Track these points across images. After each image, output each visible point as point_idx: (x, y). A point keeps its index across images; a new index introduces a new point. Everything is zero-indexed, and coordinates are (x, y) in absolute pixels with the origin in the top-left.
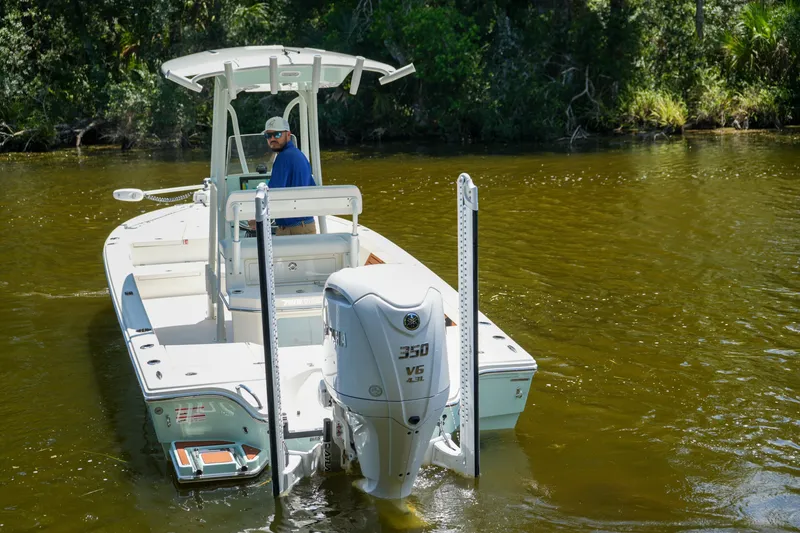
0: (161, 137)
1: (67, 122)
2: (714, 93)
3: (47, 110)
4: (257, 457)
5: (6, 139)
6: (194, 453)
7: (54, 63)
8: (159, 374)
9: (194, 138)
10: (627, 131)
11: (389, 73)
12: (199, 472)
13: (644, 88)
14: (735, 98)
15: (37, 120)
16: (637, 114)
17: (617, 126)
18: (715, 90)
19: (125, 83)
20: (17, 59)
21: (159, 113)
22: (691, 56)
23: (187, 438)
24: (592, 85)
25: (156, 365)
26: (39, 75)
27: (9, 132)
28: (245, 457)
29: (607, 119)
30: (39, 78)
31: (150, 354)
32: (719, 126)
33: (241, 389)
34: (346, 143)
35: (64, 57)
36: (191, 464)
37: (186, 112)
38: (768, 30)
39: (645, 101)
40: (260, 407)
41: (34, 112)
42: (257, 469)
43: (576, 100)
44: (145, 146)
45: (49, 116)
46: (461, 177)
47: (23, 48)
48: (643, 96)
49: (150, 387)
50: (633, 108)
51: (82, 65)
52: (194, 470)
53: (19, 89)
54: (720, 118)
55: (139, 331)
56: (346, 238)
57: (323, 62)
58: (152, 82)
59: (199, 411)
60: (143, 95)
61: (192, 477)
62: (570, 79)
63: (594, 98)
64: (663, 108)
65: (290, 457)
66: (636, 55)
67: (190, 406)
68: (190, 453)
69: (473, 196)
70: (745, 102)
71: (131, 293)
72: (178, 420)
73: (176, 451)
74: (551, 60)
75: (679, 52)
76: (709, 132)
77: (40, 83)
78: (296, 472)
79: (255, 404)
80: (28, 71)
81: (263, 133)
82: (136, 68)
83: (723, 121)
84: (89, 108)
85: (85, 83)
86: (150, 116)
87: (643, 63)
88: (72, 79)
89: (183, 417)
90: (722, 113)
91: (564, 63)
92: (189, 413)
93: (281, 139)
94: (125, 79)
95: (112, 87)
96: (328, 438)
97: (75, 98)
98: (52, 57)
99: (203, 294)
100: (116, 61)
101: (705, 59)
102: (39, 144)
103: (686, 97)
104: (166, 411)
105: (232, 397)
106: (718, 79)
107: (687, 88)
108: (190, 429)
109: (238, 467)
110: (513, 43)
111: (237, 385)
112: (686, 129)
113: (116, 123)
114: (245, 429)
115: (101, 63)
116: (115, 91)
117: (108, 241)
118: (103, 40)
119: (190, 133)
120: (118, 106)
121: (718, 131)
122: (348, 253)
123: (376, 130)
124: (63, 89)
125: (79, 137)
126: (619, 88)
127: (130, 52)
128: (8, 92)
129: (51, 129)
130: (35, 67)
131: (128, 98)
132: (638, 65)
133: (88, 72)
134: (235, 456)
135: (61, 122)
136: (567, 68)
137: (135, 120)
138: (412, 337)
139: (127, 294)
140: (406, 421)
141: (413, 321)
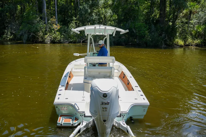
4: (77, 121)
8: (59, 98)
11: (123, 32)
13: (177, 38)
14: (193, 41)
18: (190, 40)
23: (63, 114)
25: (60, 96)
28: (74, 121)
31: (60, 92)
38: (200, 30)
40: (79, 109)
42: (76, 124)
49: (56, 102)
55: (62, 86)
61: (60, 125)
64: (180, 42)
65: (84, 123)
67: (66, 107)
68: (62, 118)
70: (195, 42)
73: (59, 117)
78: (84, 127)
83: (191, 45)
103: (184, 41)
104: (58, 108)
105: (74, 106)
106: (191, 38)
108: (64, 112)
109: (72, 124)
111: (74, 103)
112: (184, 46)
114: (76, 114)
134: (72, 120)
138: (105, 99)
139: (65, 76)
140: (102, 121)
141: (105, 95)
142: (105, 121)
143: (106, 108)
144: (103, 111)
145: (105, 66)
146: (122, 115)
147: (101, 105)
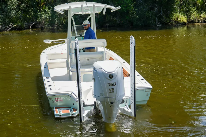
0: (52, 27)
1: (27, 23)
2: (195, 14)
3: (22, 20)
4: (76, 111)
5: (12, 27)
6: (60, 110)
7: (24, 7)
8: (51, 89)
9: (60, 27)
10: (172, 24)
11: (114, 9)
12: (60, 115)
13: (176, 13)
14: (200, 15)
15: (20, 22)
16: (174, 19)
17: (169, 23)
18: (195, 13)
19: (42, 13)
20: (15, 7)
21: (51, 20)
22: (189, 4)
23: (58, 106)
24: (162, 12)
25: (50, 87)
26: (20, 11)
27: (12, 25)
28: (73, 111)
29: (166, 21)
30: (20, 12)
31: (49, 84)
32: (196, 22)
33: (72, 93)
34: (99, 28)
35: (27, 6)
36: (58, 113)
37: (58, 20)
39: (176, 16)
40: (77, 98)
41: (19, 20)
42: (76, 115)
43: (158, 16)
44: (47, 29)
45: (23, 21)
46: (131, 37)
47: (16, 4)
48: (176, 15)
49: (48, 93)
50: (174, 18)
51: (31, 8)
52: (59, 115)
53: (15, 14)
54: (196, 20)
55: (47, 77)
56: (102, 53)
57: (95, 6)
58: (49, 12)
59: (62, 99)
60: (47, 16)
61: (59, 117)
62: (157, 11)
63: (163, 16)
64: (181, 18)
65: (85, 111)
66: (174, 4)
67: (59, 97)
69: (134, 42)
70: (203, 16)
71: (46, 67)
72: (56, 101)
73: (55, 110)
74: (152, 6)
75: (185, 3)
76: (193, 24)
77: (20, 13)
78: (87, 116)
79: (76, 97)
80: (18, 10)
81: (82, 25)
82: (45, 9)
83: (197, 21)
84: (33, 19)
85: (32, 13)
86: (49, 21)
87: (176, 6)
88: (28, 11)
89: (57, 101)
90: (197, 19)
91: (155, 6)
92: (59, 100)
93: (87, 26)
94: (42, 12)
95: (39, 14)
96: (95, 106)
97: (30, 17)
98: (23, 6)
99: (65, 67)
100: (40, 7)
101: (192, 5)
102: (20, 28)
103: (187, 15)
104: (52, 99)
105: (70, 95)
106: (195, 10)
107: (187, 13)
108: (59, 104)
109: (71, 114)
110: (142, 2)
111: (71, 92)
112: (187, 23)
113: (40, 23)
114: (73, 104)
115: (36, 8)
116: (39, 15)
117: (42, 53)
118: (37, 2)
119: (59, 25)
120: (40, 18)
121: (195, 24)
122: (103, 57)
123: (107, 24)
124: (26, 14)
125: (30, 26)
126: (170, 13)
127: (43, 5)
128: (12, 15)
129: (23, 25)
130: (19, 9)
131: (43, 16)
132: (175, 7)
133: (33, 10)
134: (70, 111)
135: (26, 23)
136: (156, 8)
137: (45, 22)
138: (111, 80)
139: (45, 67)
140: (110, 103)
141: (111, 76)
142: (112, 103)
143: (113, 89)
144: (110, 92)
145: (93, 51)
146: (125, 101)
147: (108, 86)
